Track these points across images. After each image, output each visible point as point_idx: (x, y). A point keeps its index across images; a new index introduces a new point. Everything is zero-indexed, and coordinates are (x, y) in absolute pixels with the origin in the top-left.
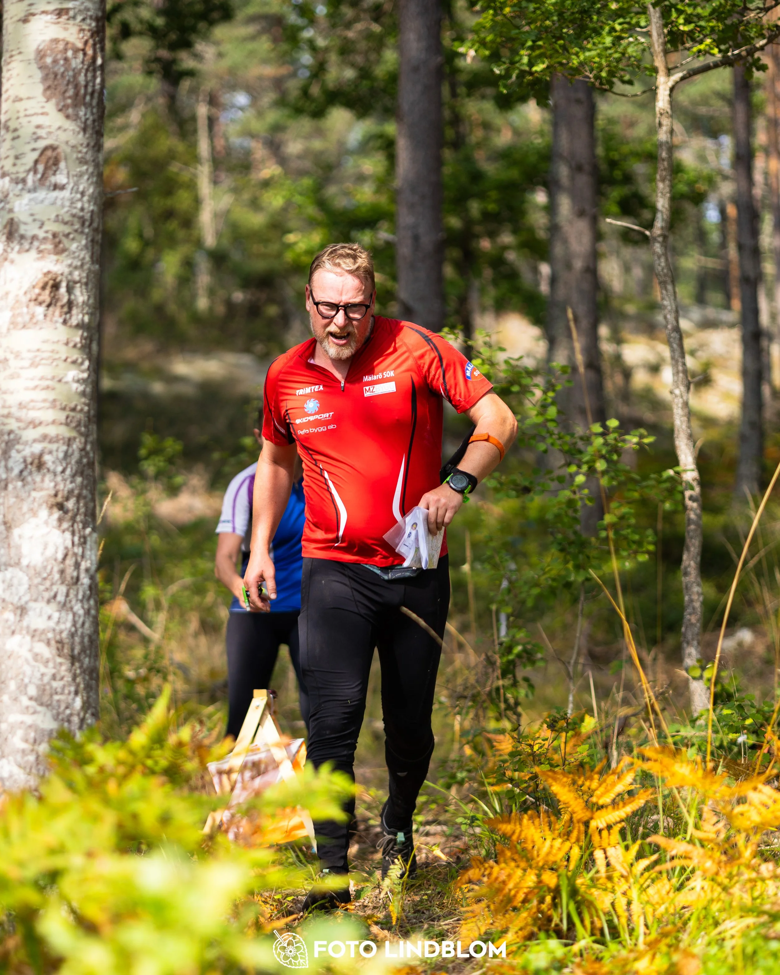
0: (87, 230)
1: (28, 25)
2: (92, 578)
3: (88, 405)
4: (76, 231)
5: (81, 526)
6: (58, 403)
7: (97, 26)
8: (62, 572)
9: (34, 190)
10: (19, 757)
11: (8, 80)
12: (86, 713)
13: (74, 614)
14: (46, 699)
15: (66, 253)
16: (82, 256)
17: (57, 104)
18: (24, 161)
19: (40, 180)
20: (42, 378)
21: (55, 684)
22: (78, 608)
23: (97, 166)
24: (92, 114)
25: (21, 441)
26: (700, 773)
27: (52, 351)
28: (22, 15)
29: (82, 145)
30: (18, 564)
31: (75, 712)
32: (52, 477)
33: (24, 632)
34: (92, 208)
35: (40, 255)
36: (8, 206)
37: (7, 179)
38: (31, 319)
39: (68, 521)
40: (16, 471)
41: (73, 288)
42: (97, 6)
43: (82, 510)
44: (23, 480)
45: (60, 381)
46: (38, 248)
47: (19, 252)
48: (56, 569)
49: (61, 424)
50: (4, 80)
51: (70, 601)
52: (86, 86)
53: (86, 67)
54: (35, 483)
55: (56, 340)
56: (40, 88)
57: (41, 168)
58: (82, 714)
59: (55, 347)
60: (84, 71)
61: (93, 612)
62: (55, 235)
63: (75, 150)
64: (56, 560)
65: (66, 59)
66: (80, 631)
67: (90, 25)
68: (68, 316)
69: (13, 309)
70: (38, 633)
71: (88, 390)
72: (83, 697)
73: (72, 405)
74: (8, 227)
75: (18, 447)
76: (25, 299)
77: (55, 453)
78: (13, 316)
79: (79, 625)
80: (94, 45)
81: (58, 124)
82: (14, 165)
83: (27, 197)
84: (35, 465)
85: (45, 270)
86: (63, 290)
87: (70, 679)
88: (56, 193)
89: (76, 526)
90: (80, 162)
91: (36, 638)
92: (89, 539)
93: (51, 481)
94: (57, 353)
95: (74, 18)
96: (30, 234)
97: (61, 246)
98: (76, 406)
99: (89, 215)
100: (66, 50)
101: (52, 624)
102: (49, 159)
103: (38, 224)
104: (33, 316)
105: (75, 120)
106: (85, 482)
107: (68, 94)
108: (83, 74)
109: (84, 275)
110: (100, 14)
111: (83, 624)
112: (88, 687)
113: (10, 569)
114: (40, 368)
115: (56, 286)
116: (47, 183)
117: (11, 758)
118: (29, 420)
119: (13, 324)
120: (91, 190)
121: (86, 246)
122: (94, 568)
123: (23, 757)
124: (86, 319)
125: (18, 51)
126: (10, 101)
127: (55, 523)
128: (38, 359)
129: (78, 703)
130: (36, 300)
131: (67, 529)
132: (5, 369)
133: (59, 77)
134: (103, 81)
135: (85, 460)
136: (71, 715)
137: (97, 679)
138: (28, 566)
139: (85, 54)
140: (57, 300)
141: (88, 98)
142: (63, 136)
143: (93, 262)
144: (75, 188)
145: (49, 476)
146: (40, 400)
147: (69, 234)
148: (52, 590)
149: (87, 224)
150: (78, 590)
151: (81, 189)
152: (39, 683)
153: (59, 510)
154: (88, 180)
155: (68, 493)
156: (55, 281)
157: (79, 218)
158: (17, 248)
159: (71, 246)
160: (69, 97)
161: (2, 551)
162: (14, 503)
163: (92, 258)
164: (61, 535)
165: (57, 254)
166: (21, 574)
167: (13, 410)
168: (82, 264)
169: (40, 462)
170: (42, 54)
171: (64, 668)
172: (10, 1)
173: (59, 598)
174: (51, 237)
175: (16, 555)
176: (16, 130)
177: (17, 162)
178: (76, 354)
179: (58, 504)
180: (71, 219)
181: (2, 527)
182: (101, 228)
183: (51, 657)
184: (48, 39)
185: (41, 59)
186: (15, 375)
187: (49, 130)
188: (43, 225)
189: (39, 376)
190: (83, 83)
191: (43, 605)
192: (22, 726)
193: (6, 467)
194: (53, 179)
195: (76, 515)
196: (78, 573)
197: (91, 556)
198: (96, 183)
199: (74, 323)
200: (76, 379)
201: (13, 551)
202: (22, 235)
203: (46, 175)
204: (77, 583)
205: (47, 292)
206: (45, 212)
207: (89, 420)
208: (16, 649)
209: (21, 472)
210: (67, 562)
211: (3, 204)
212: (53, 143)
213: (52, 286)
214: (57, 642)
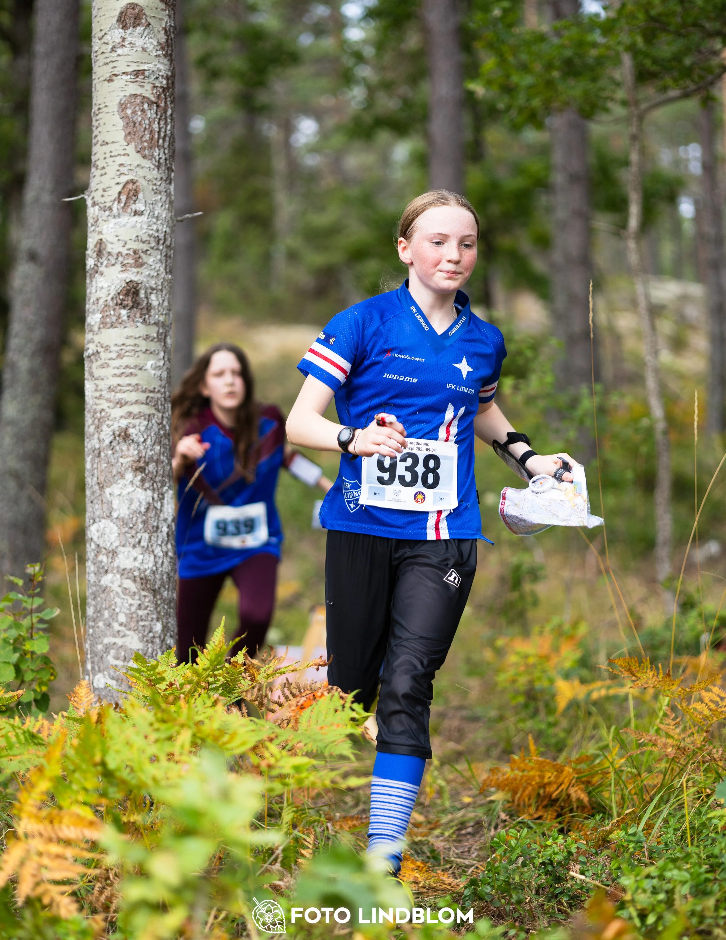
0: (161, 247)
1: (111, 84)
2: (169, 527)
3: (164, 387)
4: (152, 248)
5: (159, 484)
6: (140, 387)
7: (168, 84)
8: (145, 522)
9: (119, 216)
10: (112, 672)
11: (97, 128)
12: (165, 635)
13: (155, 556)
14: (133, 625)
15: (145, 266)
16: (157, 268)
17: (136, 147)
18: (109, 193)
19: (123, 208)
20: (127, 367)
21: (140, 613)
22: (158, 551)
23: (169, 195)
24: (165, 154)
25: (110, 418)
26: (661, 676)
27: (135, 345)
28: (107, 76)
29: (156, 179)
30: (109, 516)
31: (157, 635)
32: (136, 447)
33: (115, 571)
34: (164, 230)
35: (124, 268)
36: (97, 229)
37: (97, 207)
38: (117, 320)
39: (150, 481)
40: (107, 442)
41: (151, 293)
42: (167, 67)
43: (161, 472)
44: (112, 449)
45: (141, 369)
46: (122, 263)
47: (106, 266)
48: (140, 520)
49: (143, 403)
50: (94, 129)
51: (152, 546)
52: (159, 132)
53: (158, 117)
54: (122, 451)
55: (137, 336)
56: (123, 134)
57: (123, 198)
58: (162, 637)
59: (137, 342)
60: (157, 120)
62: (135, 252)
63: (150, 183)
64: (140, 512)
65: (143, 111)
66: (160, 569)
67: (161, 83)
68: (147, 316)
69: (102, 312)
70: (126, 572)
71: (165, 375)
72: (163, 622)
73: (151, 388)
74: (98, 245)
75: (108, 422)
76: (111, 304)
77: (137, 428)
78: (103, 317)
79: (158, 566)
80: (166, 99)
81: (138, 163)
82: (103, 196)
83: (113, 221)
84: (121, 438)
85: (128, 281)
86: (142, 294)
87: (152, 609)
88: (136, 218)
89: (155, 485)
90: (155, 193)
91: (125, 576)
92: (166, 495)
93: (134, 450)
94: (138, 346)
95: (149, 77)
96: (115, 251)
97: (141, 260)
98: (155, 388)
99: (163, 234)
100: (143, 103)
101: (137, 564)
102: (130, 190)
103: (122, 243)
104: (119, 317)
105: (151, 160)
106: (162, 450)
107: (144, 139)
108: (156, 123)
109: (160, 284)
110: (170, 74)
111: (163, 563)
112: (167, 614)
113: (103, 521)
114: (124, 358)
115: (136, 293)
116: (129, 211)
117: (106, 673)
118: (117, 401)
119: (103, 323)
120: (164, 216)
121: (161, 261)
123: (115, 672)
124: (162, 318)
125: (104, 105)
126: (98, 145)
127: (138, 483)
128: (123, 351)
129: (159, 627)
130: (121, 304)
131: (149, 488)
132: (97, 360)
133: (137, 125)
134: (173, 127)
135: (162, 432)
136: (154, 637)
138: (117, 518)
139: (158, 106)
140: (139, 304)
141: (161, 141)
142: (141, 172)
143: (166, 273)
144: (151, 214)
145: (133, 446)
146: (125, 384)
147: (147, 250)
148: (137, 537)
149: (161, 242)
150: (158, 536)
151: (156, 215)
152: (128, 612)
153: (142, 472)
154: (162, 206)
155: (149, 459)
156: (135, 289)
157: (155, 237)
158: (105, 263)
159: (149, 260)
160: (146, 141)
161: (97, 506)
162: (105, 468)
163: (165, 270)
164: (143, 492)
165: (136, 267)
166: (112, 524)
167: (104, 393)
168: (158, 274)
169: (126, 434)
170: (123, 106)
171: (147, 600)
172: (98, 64)
173: (142, 544)
174: (132, 253)
175: (108, 509)
176: (103, 168)
177: (105, 193)
178: (154, 346)
179: (141, 468)
180: (148, 239)
181: (97, 487)
182: (173, 245)
183: (136, 590)
184: (128, 94)
185: (123, 111)
186: (105, 365)
187: (129, 167)
188: (126, 244)
189: (124, 366)
190: (157, 129)
191: (130, 549)
192: (114, 646)
193: (99, 439)
194: (134, 207)
195: (156, 477)
196: (158, 523)
197: (167, 509)
198: (168, 209)
199: (152, 322)
200: (154, 366)
201: (105, 506)
202: (109, 253)
203: (128, 204)
204: (156, 531)
205: (130, 298)
206: (128, 234)
207: (165, 400)
208: (109, 585)
209: (111, 442)
210: (149, 514)
211: (93, 227)
212: (133, 178)
213: (134, 293)
214: (141, 579)
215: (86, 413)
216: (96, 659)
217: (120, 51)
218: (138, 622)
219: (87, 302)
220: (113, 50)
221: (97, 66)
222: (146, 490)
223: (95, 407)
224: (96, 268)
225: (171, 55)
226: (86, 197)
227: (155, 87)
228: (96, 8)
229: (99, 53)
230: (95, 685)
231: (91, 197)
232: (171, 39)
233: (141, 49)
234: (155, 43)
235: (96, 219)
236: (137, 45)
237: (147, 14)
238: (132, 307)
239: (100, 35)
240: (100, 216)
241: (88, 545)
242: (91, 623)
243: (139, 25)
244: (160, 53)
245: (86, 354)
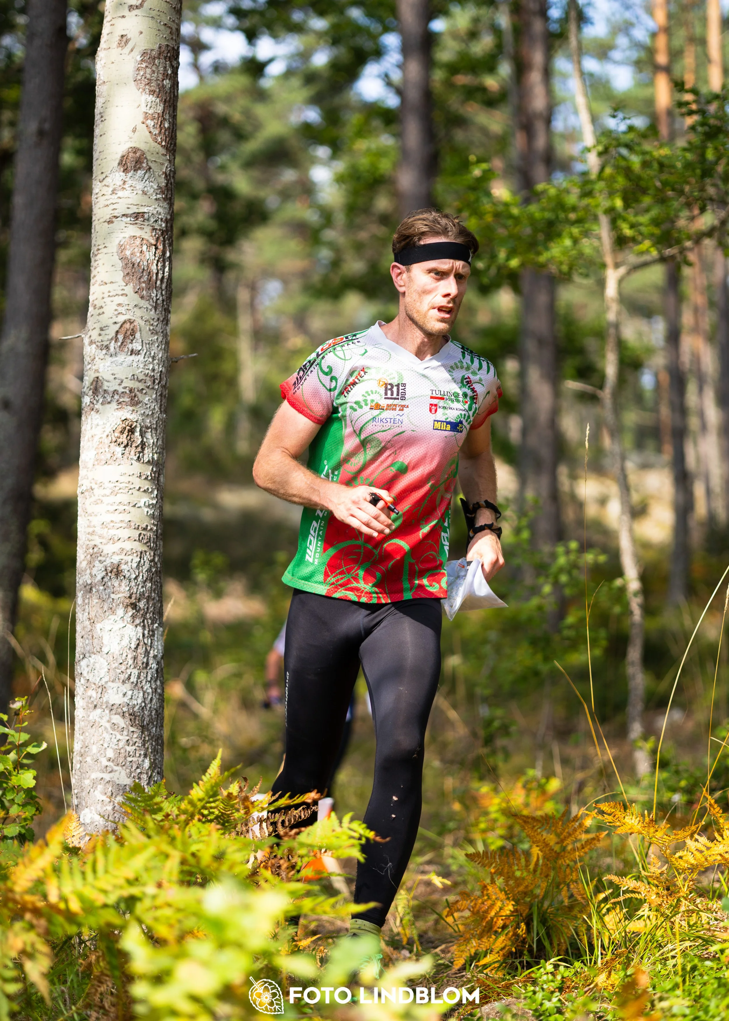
0: (156, 387)
1: (111, 225)
2: (158, 663)
3: (157, 525)
4: (148, 387)
5: (150, 621)
6: (132, 524)
7: (166, 226)
8: (135, 658)
9: (116, 354)
10: (99, 806)
11: (96, 268)
12: (153, 771)
13: (144, 692)
14: (121, 760)
15: (140, 405)
16: (152, 407)
17: (134, 288)
18: (107, 332)
19: (120, 347)
20: (120, 503)
21: (128, 748)
22: (147, 687)
23: (165, 336)
24: (162, 295)
25: (103, 554)
27: (129, 482)
28: (107, 217)
29: (153, 319)
30: (100, 651)
31: (144, 771)
32: (128, 583)
33: (104, 707)
34: (160, 369)
35: (119, 406)
36: (94, 367)
37: (94, 346)
38: (112, 457)
39: (140, 618)
40: (99, 578)
41: (145, 432)
42: (167, 211)
43: (151, 609)
44: (104, 585)
45: (134, 506)
46: (118, 401)
47: (102, 404)
48: (130, 656)
49: (135, 540)
50: (92, 269)
51: (141, 682)
52: (157, 274)
53: (157, 258)
54: (114, 587)
55: (131, 473)
56: (121, 274)
57: (120, 337)
58: (150, 773)
59: (130, 479)
60: (155, 262)
61: (159, 691)
62: (131, 391)
63: (147, 323)
64: (130, 648)
65: (142, 252)
67: (161, 225)
68: (141, 454)
69: (97, 448)
70: (115, 707)
71: (157, 513)
72: (150, 759)
73: (144, 526)
74: (95, 383)
75: (100, 558)
76: (107, 441)
77: (130, 564)
78: (97, 454)
79: (148, 701)
80: (164, 241)
81: (136, 303)
82: (100, 335)
83: (109, 359)
84: (113, 574)
85: (123, 419)
86: (137, 434)
87: (140, 745)
88: (133, 357)
89: (146, 622)
90: (152, 333)
91: (114, 712)
92: (156, 632)
93: (126, 586)
94: (133, 483)
95: (148, 220)
96: (111, 389)
97: (136, 399)
98: (147, 526)
99: (159, 374)
100: (142, 245)
101: (126, 700)
102: (127, 330)
103: (118, 382)
104: (113, 454)
105: (149, 300)
106: (154, 587)
107: (142, 280)
108: (155, 264)
109: (155, 422)
110: (169, 217)
111: (151, 700)
112: (155, 751)
113: (93, 656)
114: (118, 495)
115: (132, 431)
116: (126, 350)
117: (92, 808)
118: (110, 537)
119: (97, 460)
120: (160, 356)
121: (156, 400)
122: (160, 656)
123: (102, 808)
124: (156, 456)
125: (103, 246)
126: (97, 285)
127: (129, 619)
128: (118, 488)
129: (147, 764)
130: (116, 441)
131: (139, 624)
132: (91, 497)
133: (136, 266)
134: (170, 269)
135: (154, 570)
136: (141, 773)
137: (162, 745)
138: (107, 654)
139: (156, 248)
140: (133, 442)
141: (159, 282)
142: (139, 313)
143: (161, 412)
144: (148, 353)
145: (124, 581)
146: (118, 521)
147: (143, 389)
148: (127, 673)
149: (157, 382)
150: (147, 673)
151: (152, 354)
152: (116, 747)
153: (133, 609)
154: (158, 347)
155: (140, 595)
156: (131, 426)
157: (151, 377)
158: (101, 400)
159: (144, 399)
160: (144, 282)
161: (87, 642)
162: (97, 603)
163: (160, 409)
164: (134, 629)
165: (133, 405)
166: (102, 660)
167: (95, 529)
168: (153, 413)
169: (118, 571)
170: (123, 248)
171: (135, 736)
172: (98, 206)
173: (132, 680)
174: (128, 392)
175: (98, 644)
176: (101, 307)
177: (102, 332)
178: (147, 485)
179: (132, 604)
180: (144, 378)
181: (87, 623)
182: (168, 385)
183: (125, 726)
184: (127, 235)
185: (122, 252)
186: (99, 502)
187: (127, 307)
188: (122, 382)
189: (118, 502)
190: (155, 271)
191: (120, 684)
192: (102, 782)
193: (91, 574)
194: (130, 346)
195: (146, 613)
196: (148, 659)
197: (157, 646)
198: (164, 349)
199: (146, 460)
200: (147, 504)
201: (96, 641)
202: (105, 390)
203: (125, 343)
204: (146, 668)
205: (125, 435)
206: (123, 372)
207: (157, 537)
208: (97, 720)
209: (103, 578)
210: (139, 651)
211: (90, 366)
212: (131, 318)
213: (129, 431)
214: (130, 715)
215: (78, 548)
216: (84, 794)
217: (120, 194)
218: (125, 758)
219: (82, 439)
220: (113, 192)
221: (97, 208)
222: (136, 626)
223: (88, 542)
224: (92, 405)
225: (170, 199)
226: (83, 336)
227: (154, 229)
228: (98, 152)
229: (100, 195)
230: (81, 819)
231: (88, 336)
232: (171, 183)
233: (141, 192)
234: (156, 187)
235: (92, 357)
236: (138, 188)
237: (148, 158)
238: (128, 444)
239: (101, 177)
240: (96, 354)
241: (77, 680)
242: (79, 758)
243: (139, 168)
244: (159, 196)
245: (79, 491)
